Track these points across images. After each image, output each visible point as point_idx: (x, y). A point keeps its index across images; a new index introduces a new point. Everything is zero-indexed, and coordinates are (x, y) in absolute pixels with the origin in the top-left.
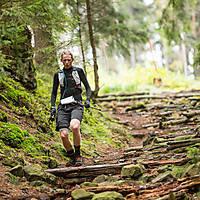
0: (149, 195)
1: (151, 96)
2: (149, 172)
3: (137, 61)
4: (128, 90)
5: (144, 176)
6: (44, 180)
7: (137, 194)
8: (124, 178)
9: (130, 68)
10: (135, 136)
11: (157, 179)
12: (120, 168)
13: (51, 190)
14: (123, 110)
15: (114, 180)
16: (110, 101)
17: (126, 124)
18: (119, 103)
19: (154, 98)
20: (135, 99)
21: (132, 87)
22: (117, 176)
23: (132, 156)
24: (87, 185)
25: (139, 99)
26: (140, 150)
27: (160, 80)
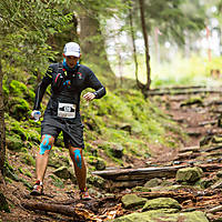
0: (208, 202)
1: (208, 89)
2: (207, 176)
3: (191, 49)
4: (182, 82)
5: (202, 180)
6: (91, 183)
7: (195, 201)
8: (180, 182)
9: (183, 56)
10: (191, 135)
11: (217, 185)
12: (175, 171)
13: (99, 194)
14: (178, 105)
15: (168, 185)
16: (162, 95)
17: (180, 122)
18: (173, 97)
19: (211, 92)
20: (190, 93)
21: (187, 80)
22: (172, 180)
23: (187, 157)
24: (138, 190)
25: (195, 93)
26: (196, 151)
27: (218, 72)
